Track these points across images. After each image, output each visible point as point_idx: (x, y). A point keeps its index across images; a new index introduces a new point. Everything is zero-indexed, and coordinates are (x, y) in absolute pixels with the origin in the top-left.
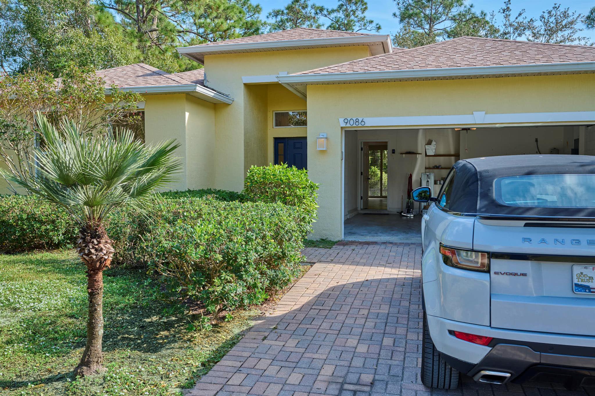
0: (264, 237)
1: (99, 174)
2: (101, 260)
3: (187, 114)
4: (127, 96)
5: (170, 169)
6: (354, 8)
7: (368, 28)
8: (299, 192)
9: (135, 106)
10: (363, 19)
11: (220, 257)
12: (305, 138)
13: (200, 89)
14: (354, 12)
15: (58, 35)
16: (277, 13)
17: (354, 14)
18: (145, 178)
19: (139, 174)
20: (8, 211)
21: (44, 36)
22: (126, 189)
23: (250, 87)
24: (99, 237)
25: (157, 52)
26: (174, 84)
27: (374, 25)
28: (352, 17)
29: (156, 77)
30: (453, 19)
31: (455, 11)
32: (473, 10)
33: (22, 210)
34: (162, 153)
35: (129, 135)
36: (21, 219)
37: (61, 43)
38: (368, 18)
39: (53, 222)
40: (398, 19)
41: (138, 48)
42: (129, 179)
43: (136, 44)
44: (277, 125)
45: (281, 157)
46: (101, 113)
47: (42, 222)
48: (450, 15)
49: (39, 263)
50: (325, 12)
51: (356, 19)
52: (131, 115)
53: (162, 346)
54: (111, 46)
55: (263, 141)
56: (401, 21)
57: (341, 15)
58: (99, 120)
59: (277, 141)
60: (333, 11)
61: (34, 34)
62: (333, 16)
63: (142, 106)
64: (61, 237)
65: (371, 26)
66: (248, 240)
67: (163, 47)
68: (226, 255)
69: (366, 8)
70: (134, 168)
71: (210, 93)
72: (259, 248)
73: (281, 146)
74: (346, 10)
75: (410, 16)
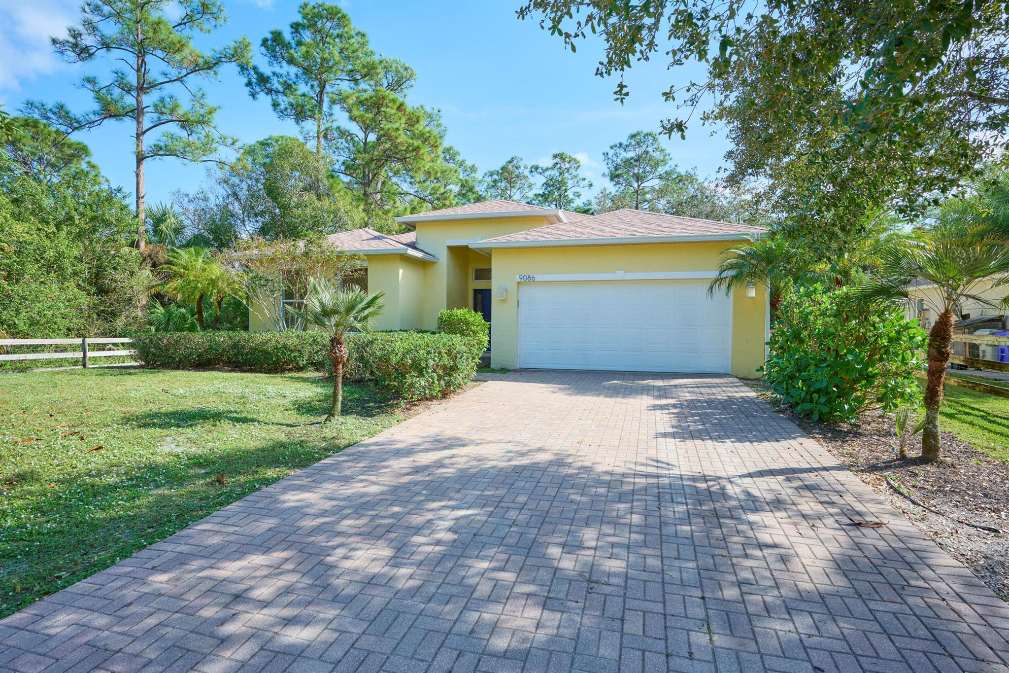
0: (440, 353)
1: (342, 309)
2: (342, 357)
3: (401, 271)
4: (353, 257)
5: (379, 308)
6: (568, 166)
7: (581, 185)
8: (473, 328)
9: (358, 264)
10: (576, 177)
11: (410, 361)
12: (490, 290)
13: (411, 252)
14: (568, 170)
15: (295, 199)
16: (491, 174)
17: (568, 171)
18: (366, 312)
19: (364, 309)
20: (267, 342)
21: (283, 201)
22: (355, 318)
23: (451, 249)
24: (341, 344)
25: (380, 213)
26: (390, 247)
27: (586, 182)
28: (566, 175)
29: (377, 241)
30: (660, 177)
31: (661, 170)
32: (678, 170)
33: (277, 341)
34: (375, 298)
35: (357, 288)
36: (276, 348)
37: (297, 206)
38: (581, 176)
39: (299, 351)
40: (608, 179)
41: (364, 210)
42: (357, 313)
43: (362, 207)
44: (476, 279)
45: (479, 306)
46: (333, 270)
47: (292, 351)
48: (657, 174)
49: (291, 378)
50: (540, 170)
51: (570, 177)
52: (356, 271)
53: (374, 415)
54: (339, 210)
55: (464, 293)
56: (612, 180)
57: (555, 173)
58: (333, 275)
59: (476, 291)
60: (547, 169)
61: (275, 199)
62: (547, 173)
63: (365, 264)
64: (305, 362)
65: (584, 183)
66: (428, 353)
67: (386, 207)
68: (413, 361)
69: (579, 166)
70: (361, 306)
71: (419, 255)
72: (436, 359)
73: (480, 296)
74: (560, 168)
75: (618, 176)
